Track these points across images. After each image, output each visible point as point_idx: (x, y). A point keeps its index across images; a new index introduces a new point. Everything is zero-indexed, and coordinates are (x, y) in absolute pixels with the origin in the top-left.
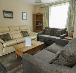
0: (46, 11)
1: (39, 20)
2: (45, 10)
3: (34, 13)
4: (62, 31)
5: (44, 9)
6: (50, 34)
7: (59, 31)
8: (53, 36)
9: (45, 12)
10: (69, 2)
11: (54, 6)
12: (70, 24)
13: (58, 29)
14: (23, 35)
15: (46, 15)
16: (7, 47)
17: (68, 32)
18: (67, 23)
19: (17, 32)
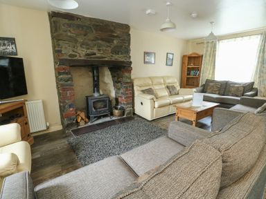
0: (209, 49)
1: (192, 66)
2: (207, 47)
3: (185, 54)
4: (244, 87)
5: (205, 45)
6: (217, 92)
7: (238, 87)
8: (224, 95)
9: (207, 51)
10: (261, 34)
11: (226, 41)
12: (262, 74)
13: (236, 84)
14: (170, 92)
15: (210, 57)
16: (160, 107)
17: (257, 89)
18: (257, 71)
19: (161, 87)
